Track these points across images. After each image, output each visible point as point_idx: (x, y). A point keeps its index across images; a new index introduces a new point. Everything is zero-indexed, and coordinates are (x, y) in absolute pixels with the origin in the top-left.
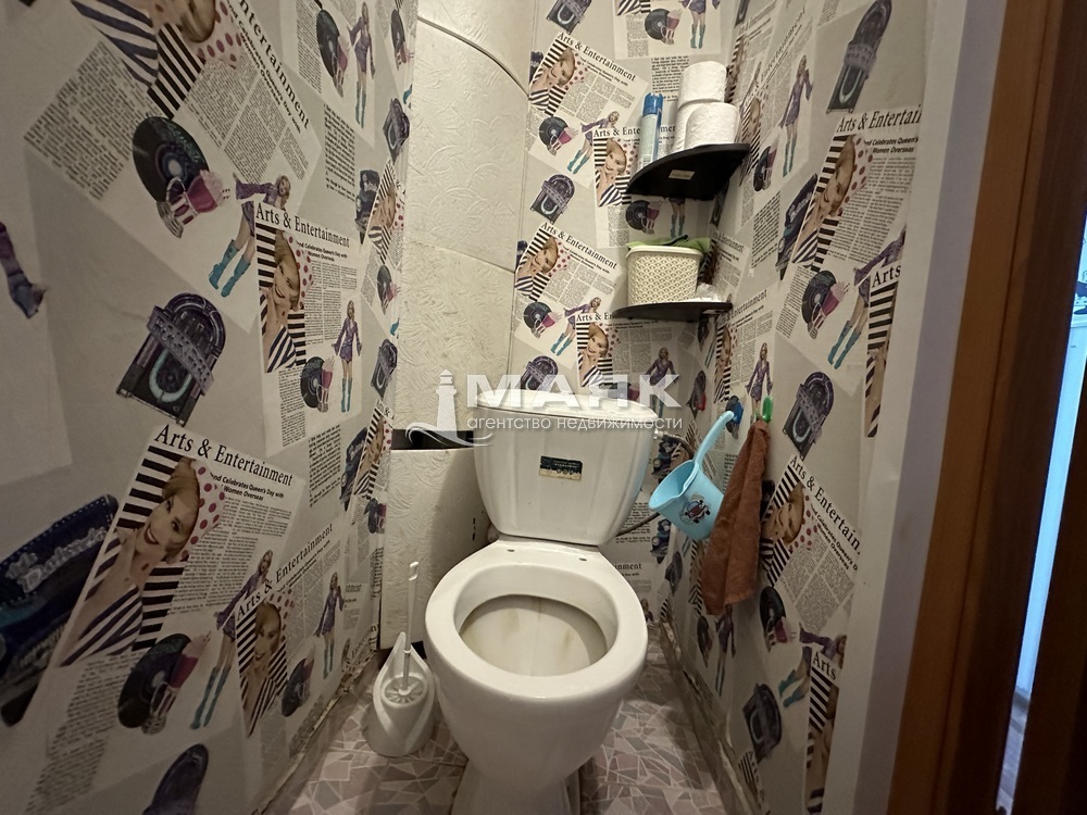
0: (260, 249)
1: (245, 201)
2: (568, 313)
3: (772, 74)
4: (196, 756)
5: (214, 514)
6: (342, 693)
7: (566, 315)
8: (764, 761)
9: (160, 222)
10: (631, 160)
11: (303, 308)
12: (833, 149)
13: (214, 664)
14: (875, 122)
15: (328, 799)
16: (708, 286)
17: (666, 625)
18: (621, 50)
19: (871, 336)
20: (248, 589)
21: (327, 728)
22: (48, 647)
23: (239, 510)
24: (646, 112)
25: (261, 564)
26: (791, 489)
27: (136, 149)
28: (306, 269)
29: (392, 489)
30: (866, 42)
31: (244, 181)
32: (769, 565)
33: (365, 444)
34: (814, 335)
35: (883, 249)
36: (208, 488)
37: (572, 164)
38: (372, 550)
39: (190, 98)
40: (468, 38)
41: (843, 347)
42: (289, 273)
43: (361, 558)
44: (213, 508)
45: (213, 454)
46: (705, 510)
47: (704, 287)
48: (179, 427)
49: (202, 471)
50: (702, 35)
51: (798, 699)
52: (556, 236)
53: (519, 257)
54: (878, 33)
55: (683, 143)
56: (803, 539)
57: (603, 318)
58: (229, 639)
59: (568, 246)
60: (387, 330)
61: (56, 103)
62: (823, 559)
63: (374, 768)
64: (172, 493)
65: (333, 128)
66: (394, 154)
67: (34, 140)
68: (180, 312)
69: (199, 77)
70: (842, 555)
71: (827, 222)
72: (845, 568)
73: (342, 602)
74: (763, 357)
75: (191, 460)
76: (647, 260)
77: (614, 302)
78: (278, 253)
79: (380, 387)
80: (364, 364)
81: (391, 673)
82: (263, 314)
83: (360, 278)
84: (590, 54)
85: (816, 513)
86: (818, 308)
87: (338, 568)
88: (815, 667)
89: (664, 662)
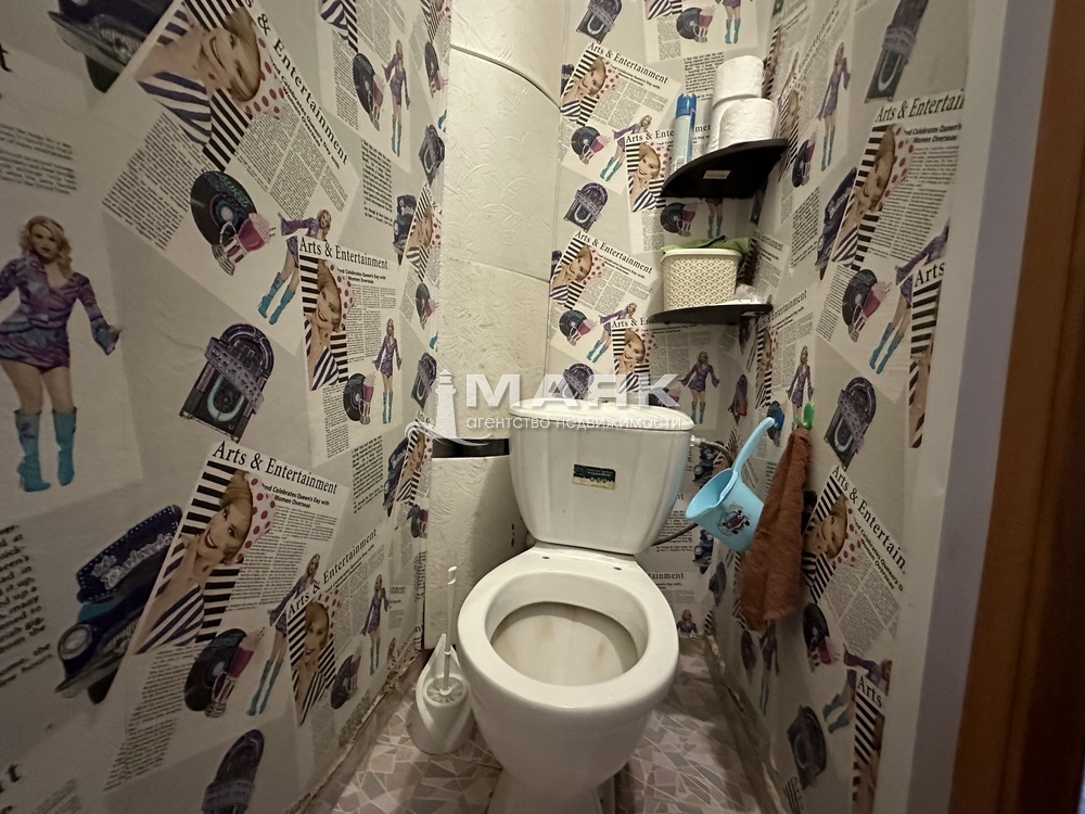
0: (304, 279)
1: (289, 237)
2: (603, 320)
3: (810, 64)
4: (253, 740)
5: (265, 521)
6: (387, 689)
7: (602, 322)
8: (809, 787)
9: (215, 262)
10: (665, 163)
11: (344, 329)
12: (873, 141)
13: (268, 658)
14: (916, 110)
15: (373, 789)
16: (747, 287)
17: (711, 638)
18: (652, 55)
19: (915, 339)
20: (297, 590)
21: (374, 721)
22: (126, 638)
23: (288, 517)
24: (679, 113)
25: (309, 566)
26: (834, 501)
27: (194, 201)
28: (347, 293)
29: (433, 495)
30: (905, 24)
31: (288, 219)
32: (812, 581)
33: (407, 453)
34: (855, 338)
35: (926, 244)
36: (260, 497)
37: (605, 171)
38: (416, 553)
39: (239, 151)
40: (499, 59)
41: (885, 351)
42: (331, 297)
43: (405, 561)
44: (264, 515)
45: (264, 466)
46: (745, 520)
47: (743, 288)
48: (234, 444)
49: (255, 482)
50: (737, 29)
51: (842, 726)
52: (590, 244)
53: (554, 267)
54: (918, 13)
55: (717, 143)
56: (846, 555)
57: (639, 324)
58: (281, 634)
59: (602, 253)
60: (427, 344)
61: (127, 169)
62: (867, 577)
63: (417, 763)
64: (228, 503)
65: (370, 161)
66: (430, 178)
67: (110, 205)
68: (234, 341)
69: (247, 131)
70: (887, 573)
71: (868, 218)
72: (889, 587)
73: (387, 603)
74: (804, 361)
75: (244, 473)
76: (682, 263)
77: (651, 306)
78: (321, 280)
79: (420, 398)
80: (404, 377)
81: (433, 673)
82: (308, 337)
83: (399, 298)
84: (621, 61)
85: (859, 527)
86: (859, 310)
87: (383, 570)
88: (861, 692)
89: (708, 676)
